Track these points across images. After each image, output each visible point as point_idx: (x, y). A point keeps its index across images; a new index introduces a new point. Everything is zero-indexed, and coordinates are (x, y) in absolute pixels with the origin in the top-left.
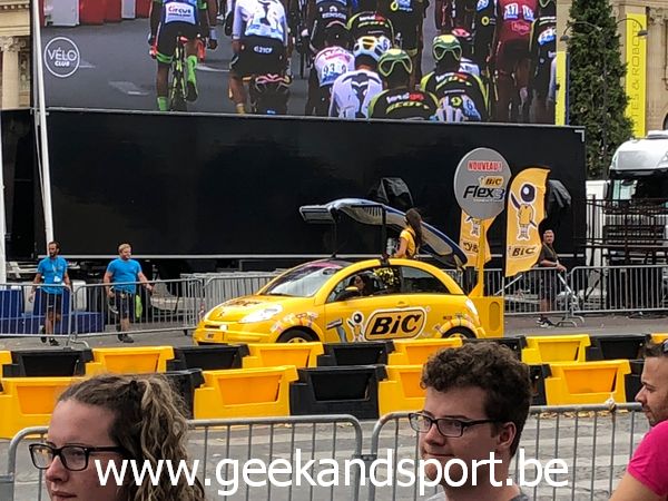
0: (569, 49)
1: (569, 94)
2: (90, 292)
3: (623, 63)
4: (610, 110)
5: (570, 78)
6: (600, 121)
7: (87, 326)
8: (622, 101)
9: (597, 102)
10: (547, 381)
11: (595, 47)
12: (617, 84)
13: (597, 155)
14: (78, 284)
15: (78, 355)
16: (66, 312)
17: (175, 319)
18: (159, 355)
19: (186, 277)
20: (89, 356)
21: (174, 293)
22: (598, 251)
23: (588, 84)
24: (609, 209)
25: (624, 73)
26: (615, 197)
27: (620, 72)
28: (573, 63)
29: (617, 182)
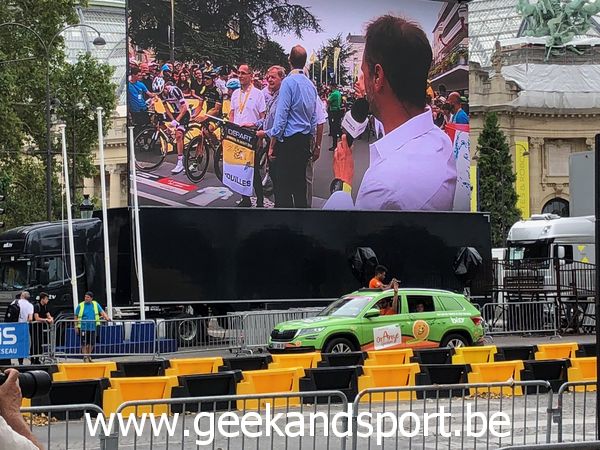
0: (478, 165)
1: (479, 194)
2: (168, 326)
3: (514, 173)
4: (506, 204)
5: (479, 184)
6: (500, 211)
7: (166, 347)
8: (514, 198)
9: (497, 198)
10: (469, 375)
11: (495, 163)
12: (511, 187)
13: (498, 234)
14: (160, 322)
15: (160, 364)
16: (152, 339)
17: (224, 343)
18: (213, 363)
19: (230, 314)
20: (167, 364)
21: (223, 326)
22: (500, 294)
23: (491, 187)
24: (507, 266)
25: (515, 180)
26: (511, 258)
27: (512, 179)
28: (481, 174)
29: (512, 249)
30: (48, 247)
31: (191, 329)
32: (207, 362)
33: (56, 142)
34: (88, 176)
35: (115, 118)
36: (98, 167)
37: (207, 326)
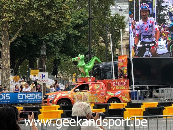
2: (141, 92)
7: (141, 98)
14: (139, 91)
15: (139, 104)
16: (137, 96)
17: (158, 97)
18: (155, 104)
19: (160, 89)
20: (142, 104)
21: (158, 93)
30: (107, 70)
31: (148, 93)
32: (153, 104)
33: (108, 39)
34: (117, 48)
35: (125, 31)
36: (121, 46)
37: (153, 92)
